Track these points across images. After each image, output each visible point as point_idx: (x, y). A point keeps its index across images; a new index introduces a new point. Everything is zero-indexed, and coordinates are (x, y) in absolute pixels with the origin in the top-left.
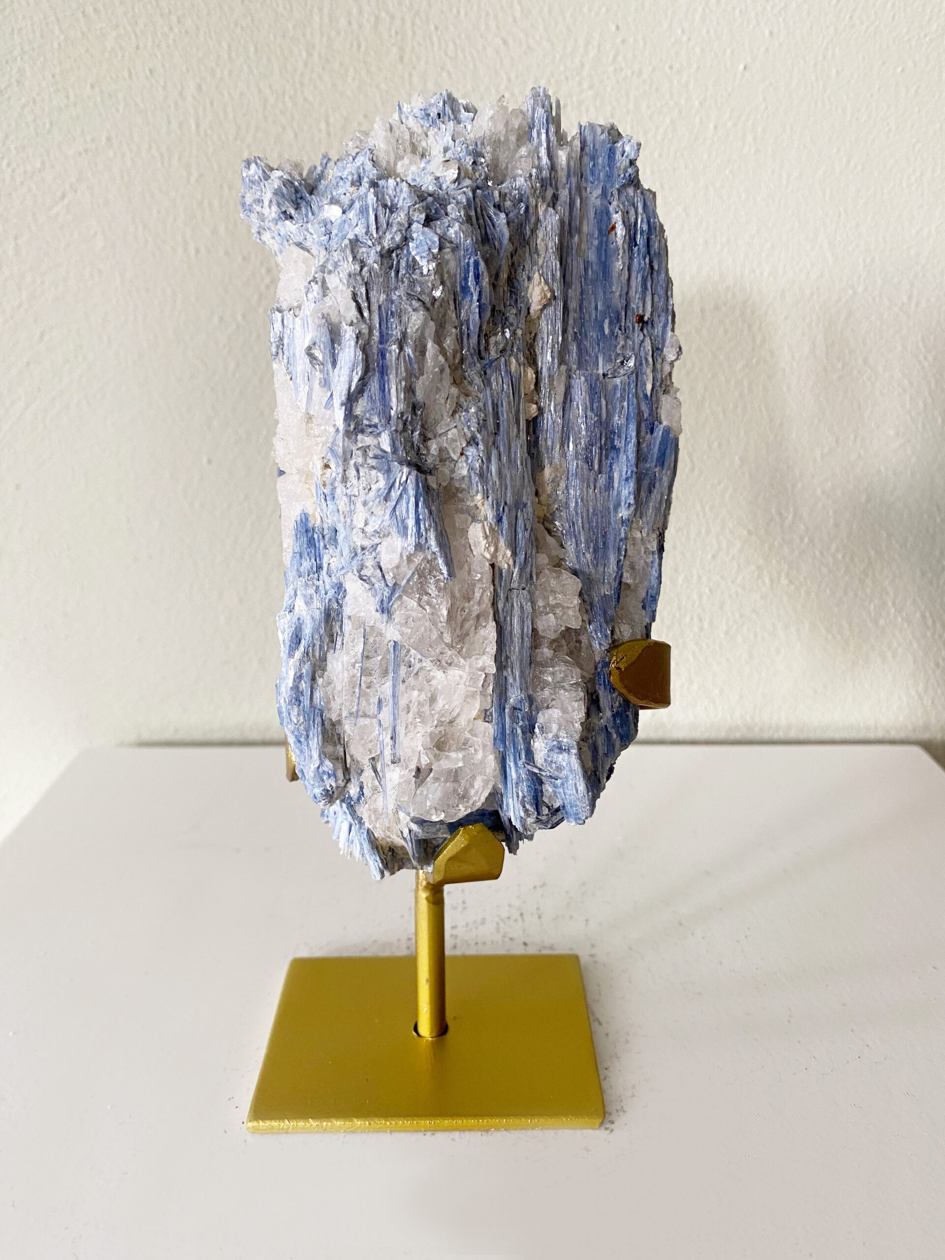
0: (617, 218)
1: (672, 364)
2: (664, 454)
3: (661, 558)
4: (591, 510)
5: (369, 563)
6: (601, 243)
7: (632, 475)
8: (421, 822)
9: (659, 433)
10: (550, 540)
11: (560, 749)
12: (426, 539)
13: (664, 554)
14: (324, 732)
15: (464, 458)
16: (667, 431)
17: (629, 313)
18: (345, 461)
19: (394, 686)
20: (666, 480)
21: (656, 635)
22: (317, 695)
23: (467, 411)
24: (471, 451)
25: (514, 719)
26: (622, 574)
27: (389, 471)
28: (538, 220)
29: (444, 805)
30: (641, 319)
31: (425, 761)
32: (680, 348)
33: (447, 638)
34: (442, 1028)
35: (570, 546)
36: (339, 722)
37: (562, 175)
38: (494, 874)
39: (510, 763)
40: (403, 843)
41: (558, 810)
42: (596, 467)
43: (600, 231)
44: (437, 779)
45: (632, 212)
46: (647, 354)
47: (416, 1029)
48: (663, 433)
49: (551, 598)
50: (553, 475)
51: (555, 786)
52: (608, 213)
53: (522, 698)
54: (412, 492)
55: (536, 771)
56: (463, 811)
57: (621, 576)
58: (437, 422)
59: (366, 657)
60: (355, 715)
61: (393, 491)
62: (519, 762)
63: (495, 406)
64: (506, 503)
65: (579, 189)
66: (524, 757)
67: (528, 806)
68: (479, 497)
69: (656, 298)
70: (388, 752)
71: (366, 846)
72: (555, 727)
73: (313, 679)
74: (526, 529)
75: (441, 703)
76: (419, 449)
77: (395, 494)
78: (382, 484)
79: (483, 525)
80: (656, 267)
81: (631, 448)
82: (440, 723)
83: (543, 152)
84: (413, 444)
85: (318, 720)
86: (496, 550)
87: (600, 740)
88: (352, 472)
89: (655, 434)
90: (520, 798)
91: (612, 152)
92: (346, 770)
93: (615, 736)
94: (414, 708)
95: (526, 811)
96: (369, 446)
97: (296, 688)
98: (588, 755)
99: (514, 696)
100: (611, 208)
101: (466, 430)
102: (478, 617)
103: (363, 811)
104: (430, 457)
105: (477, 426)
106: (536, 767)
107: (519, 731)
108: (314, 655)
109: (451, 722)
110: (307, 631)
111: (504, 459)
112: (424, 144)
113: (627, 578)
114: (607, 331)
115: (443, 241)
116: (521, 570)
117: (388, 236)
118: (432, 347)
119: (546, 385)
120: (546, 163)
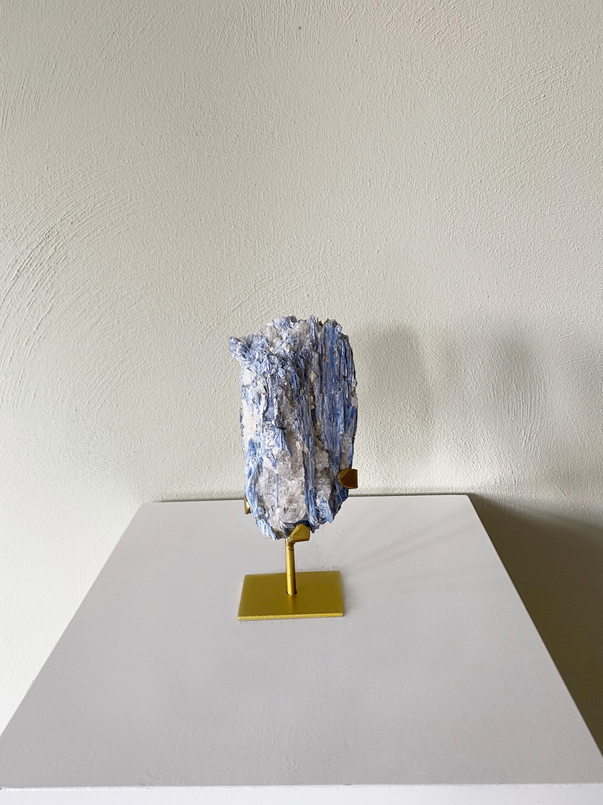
0: (336, 349)
1: (355, 388)
2: (353, 414)
3: (353, 445)
4: (331, 433)
5: (270, 453)
6: (331, 357)
8: (286, 524)
9: (351, 408)
10: (320, 442)
11: (324, 502)
12: (285, 447)
14: (258, 499)
15: (294, 424)
16: (353, 408)
17: (340, 375)
18: (263, 427)
19: (277, 486)
20: (353, 422)
21: (353, 467)
22: (256, 489)
23: (294, 411)
24: (296, 422)
25: (311, 494)
27: (274, 430)
28: (312, 356)
29: (292, 519)
30: (344, 376)
31: (286, 506)
32: (357, 383)
33: (291, 473)
34: (295, 591)
35: (326, 443)
36: (262, 496)
37: (319, 340)
38: (308, 540)
39: (310, 506)
40: (281, 530)
41: (324, 519)
42: (332, 420)
43: (331, 353)
44: (290, 511)
45: (340, 346)
46: (346, 386)
47: (287, 593)
49: (320, 459)
50: (320, 424)
51: (323, 512)
52: (333, 348)
53: (313, 488)
54: (280, 436)
56: (297, 520)
57: (341, 451)
58: (286, 415)
59: (269, 478)
60: (267, 494)
62: (312, 506)
63: (302, 409)
64: (306, 435)
65: (324, 343)
66: (314, 504)
68: (298, 434)
69: (349, 370)
70: (276, 504)
71: (271, 531)
72: (322, 496)
73: (255, 484)
74: (312, 442)
75: (290, 490)
76: (282, 423)
77: (276, 436)
78: (273, 433)
79: (300, 442)
80: (348, 361)
81: (342, 414)
82: (290, 496)
83: (313, 335)
84: (280, 422)
85: (257, 496)
86: (304, 448)
87: (336, 499)
88: (265, 430)
90: (313, 516)
91: (333, 332)
92: (265, 510)
93: (341, 498)
94: (283, 491)
95: (315, 519)
97: (250, 487)
98: (332, 503)
99: (310, 487)
100: (334, 347)
101: (294, 417)
102: (299, 466)
103: (269, 521)
106: (317, 507)
107: (312, 497)
108: (255, 478)
109: (293, 495)
110: (253, 471)
111: (305, 423)
112: (280, 333)
113: (343, 451)
114: (334, 382)
115: (286, 371)
116: (311, 452)
117: (273, 371)
118: (284, 397)
119: (316, 399)
120: (314, 338)
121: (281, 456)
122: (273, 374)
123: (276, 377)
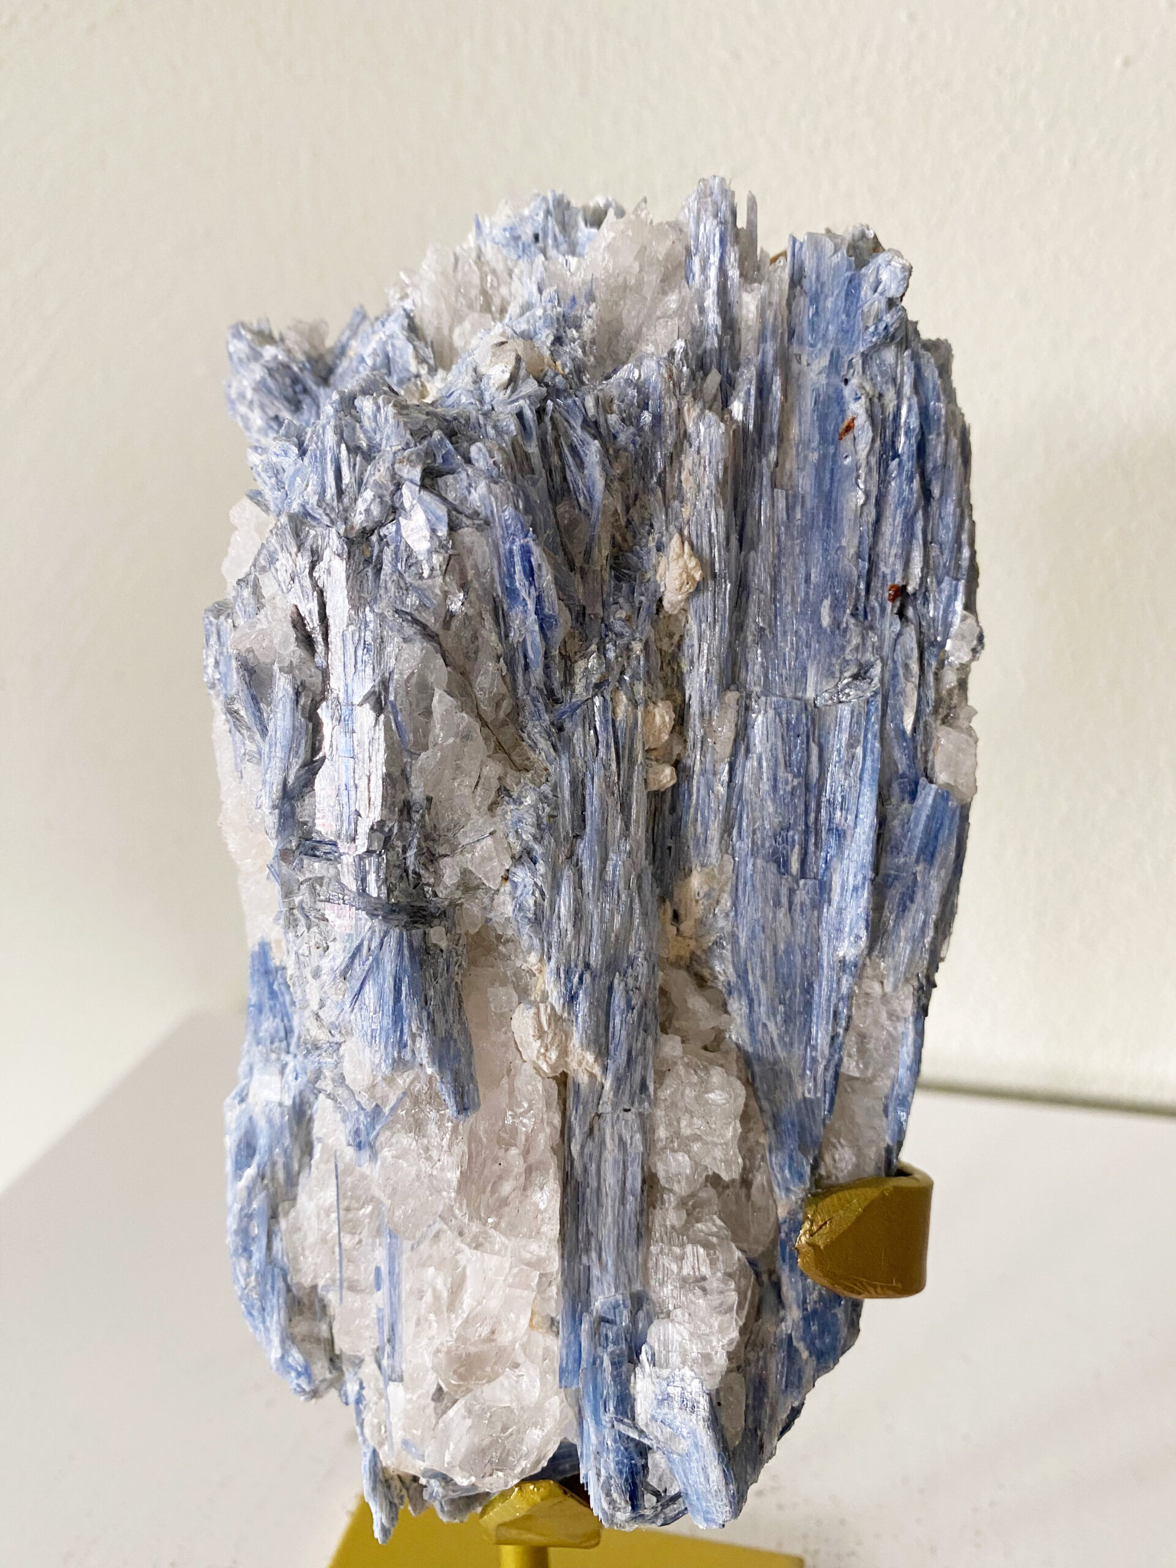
0: (857, 409)
1: (964, 669)
2: (936, 838)
4: (782, 946)
5: (329, 1071)
6: (823, 458)
7: (864, 884)
8: (442, 1478)
9: (927, 796)
10: (697, 1003)
12: (413, 1052)
13: (929, 1022)
15: (508, 887)
16: (944, 795)
17: (876, 583)
18: (290, 894)
20: (936, 888)
21: (909, 1160)
22: (277, 1245)
23: (518, 802)
24: (521, 875)
25: (599, 1339)
26: (841, 1059)
27: (353, 925)
28: (685, 436)
29: (475, 1461)
30: (900, 593)
31: (442, 1386)
32: (981, 638)
33: (461, 1216)
35: (737, 1006)
36: (316, 1290)
37: (748, 339)
38: (588, 1543)
39: (591, 1409)
41: (675, 1500)
42: (795, 866)
43: (823, 434)
45: (890, 395)
46: (908, 657)
48: (934, 800)
49: (683, 1123)
50: (706, 888)
51: (668, 1462)
52: (840, 400)
53: (617, 1301)
54: (389, 966)
55: (634, 1435)
57: (838, 1065)
58: (458, 825)
59: (344, 1207)
60: (337, 1285)
61: (356, 961)
62: (603, 1417)
63: (578, 787)
64: (587, 966)
65: (784, 360)
66: (612, 1409)
67: (615, 1496)
68: (533, 958)
69: (935, 550)
70: (386, 1358)
72: (675, 1358)
73: (273, 1218)
74: (630, 1007)
76: (418, 875)
77: (359, 970)
78: (340, 946)
79: (538, 1014)
80: (936, 492)
81: (866, 831)
82: (467, 1332)
83: (711, 300)
84: (406, 871)
85: (280, 1284)
86: (564, 1052)
87: (775, 1366)
89: (919, 802)
90: (602, 1479)
91: (852, 287)
92: (334, 1360)
93: (805, 1355)
95: (612, 1502)
96: (322, 878)
97: (242, 1232)
99: (602, 1298)
100: (847, 391)
101: (511, 839)
102: (526, 1171)
104: (441, 888)
105: (533, 830)
106: (635, 1427)
107: (607, 1363)
108: (273, 1179)
110: (262, 1142)
111: (588, 883)
112: (504, 291)
113: (851, 1067)
114: (826, 621)
115: (454, 511)
116: (619, 1081)
117: (361, 506)
118: (441, 702)
119: (695, 729)
120: (713, 318)
121: (400, 1100)
122: (366, 534)
123: (388, 555)
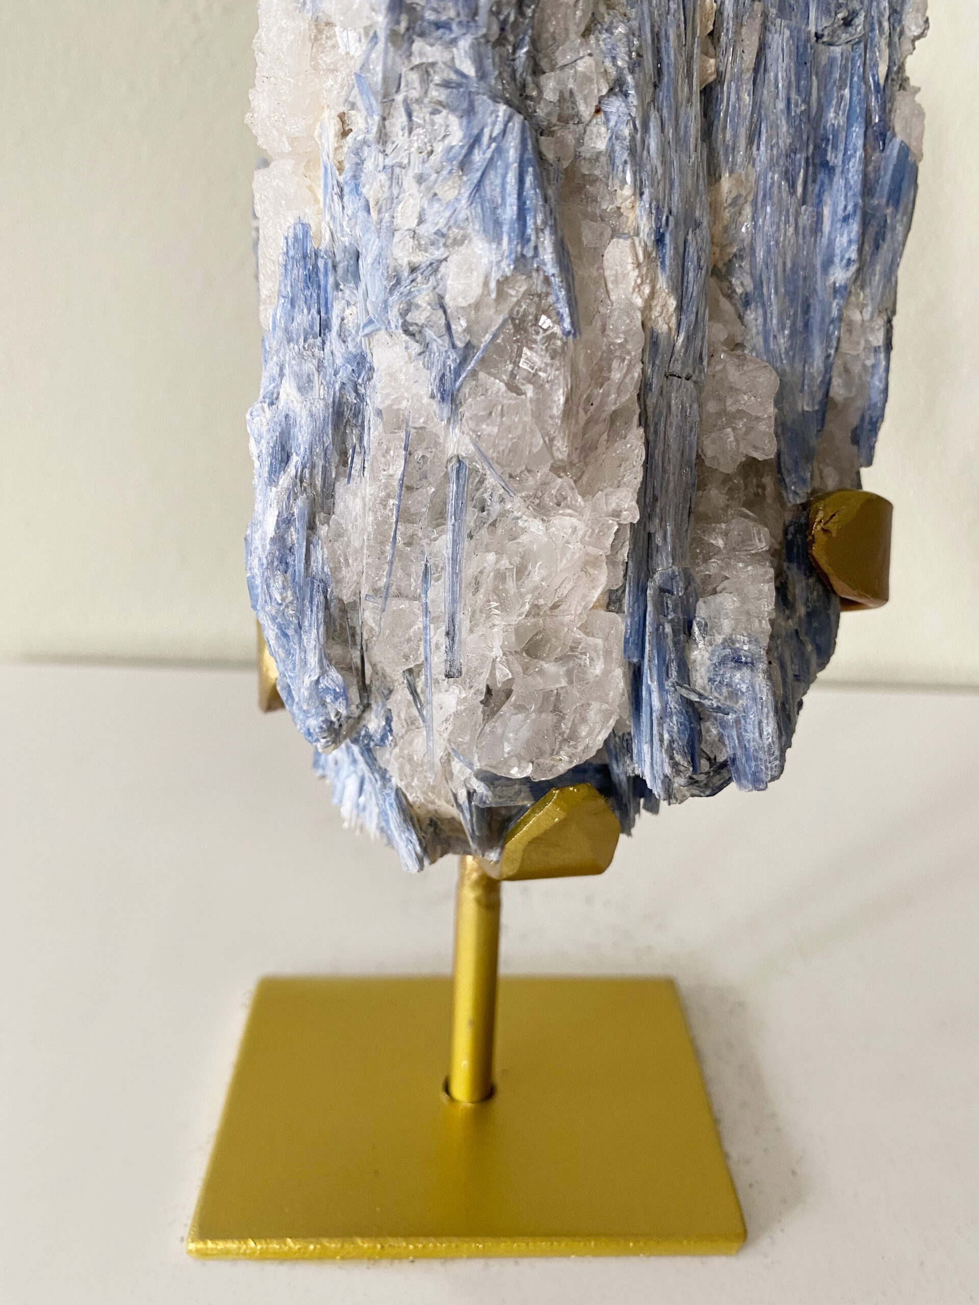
1: (914, 42)
2: (900, 188)
3: (888, 359)
4: (789, 265)
5: (424, 298)
7: (855, 211)
8: (491, 779)
9: (893, 150)
10: (726, 304)
11: (738, 662)
12: (536, 248)
13: (893, 354)
14: (329, 621)
15: (601, 117)
16: (903, 151)
18: (387, 100)
19: (455, 543)
20: (900, 230)
22: (319, 554)
23: (609, 30)
24: (615, 106)
25: (661, 609)
26: (830, 379)
27: (469, 112)
29: (534, 753)
31: (503, 674)
32: (927, 21)
33: (562, 449)
34: (486, 1090)
35: (755, 322)
36: (355, 606)
38: (597, 868)
39: (650, 681)
40: (454, 812)
41: (724, 765)
42: (799, 191)
44: (520, 708)
46: (881, 14)
47: (447, 1089)
48: (899, 152)
49: (729, 403)
50: (734, 195)
51: (723, 725)
53: (673, 572)
54: (512, 154)
55: (695, 698)
56: (564, 764)
57: (829, 383)
58: (557, 41)
59: (407, 488)
60: (383, 594)
61: (476, 151)
62: (666, 683)
63: (656, 37)
64: (670, 212)
66: (674, 674)
67: (678, 758)
68: (628, 191)
70: (438, 662)
71: (394, 817)
72: (727, 625)
73: (312, 527)
74: (699, 266)
75: (536, 575)
76: (524, 86)
77: (479, 158)
78: (457, 136)
79: (633, 243)
81: (855, 166)
82: (536, 609)
84: (514, 71)
85: (319, 598)
86: (653, 293)
88: (399, 119)
89: (888, 152)
90: (666, 743)
92: (364, 689)
93: (808, 646)
94: (488, 582)
95: (675, 765)
96: (433, 64)
97: (280, 539)
98: (777, 673)
99: (664, 566)
101: (608, 63)
102: (614, 416)
103: (389, 758)
104: (542, 105)
105: (627, 58)
106: (694, 691)
107: (668, 629)
108: (312, 484)
109: (555, 607)
110: (302, 438)
111: (671, 132)
113: (838, 390)
116: (688, 341)
121: (505, 322)
